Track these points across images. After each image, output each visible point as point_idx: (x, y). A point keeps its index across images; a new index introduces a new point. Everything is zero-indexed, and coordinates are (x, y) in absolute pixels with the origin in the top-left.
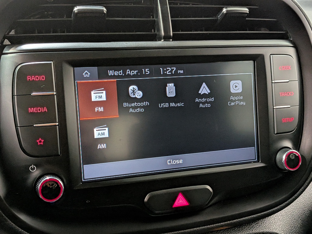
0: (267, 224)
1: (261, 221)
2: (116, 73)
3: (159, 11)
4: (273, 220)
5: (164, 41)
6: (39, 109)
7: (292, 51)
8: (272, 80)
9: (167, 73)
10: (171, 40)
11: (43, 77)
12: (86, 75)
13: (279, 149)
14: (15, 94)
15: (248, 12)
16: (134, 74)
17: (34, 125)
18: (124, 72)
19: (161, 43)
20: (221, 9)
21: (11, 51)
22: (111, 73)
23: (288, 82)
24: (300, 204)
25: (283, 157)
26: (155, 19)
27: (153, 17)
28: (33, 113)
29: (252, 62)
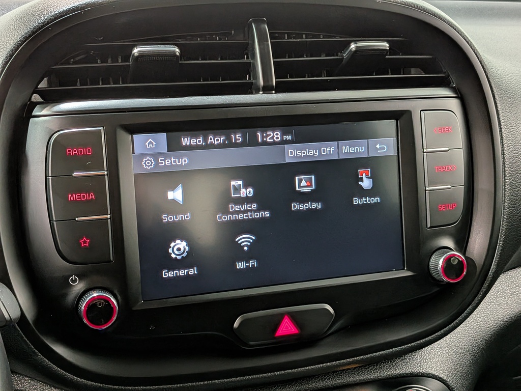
0: (418, 361)
1: (410, 357)
2: (194, 142)
3: (256, 50)
4: (427, 355)
5: (263, 93)
6: (84, 196)
7: (454, 105)
8: (423, 149)
9: (268, 140)
10: (274, 92)
11: (89, 150)
12: (150, 145)
13: (434, 250)
14: (50, 175)
15: (388, 49)
16: (219, 141)
17: (76, 219)
18: (205, 140)
19: (260, 97)
20: (348, 44)
21: (44, 112)
22: (185, 141)
23: (448, 150)
24: (470, 330)
25: (438, 262)
26: (250, 60)
27: (248, 58)
28: (75, 201)
29: (394, 121)
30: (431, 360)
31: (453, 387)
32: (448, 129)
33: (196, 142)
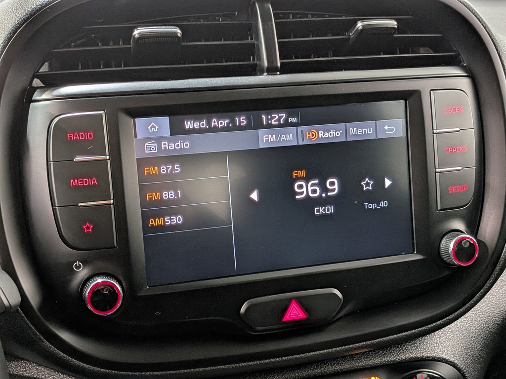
0: (429, 345)
1: (420, 341)
2: (197, 125)
3: (259, 30)
4: (438, 339)
5: (267, 75)
6: (86, 181)
7: (465, 84)
8: (433, 130)
9: (273, 123)
10: (278, 73)
11: (90, 135)
12: (152, 129)
13: (445, 232)
14: (51, 160)
15: (396, 27)
16: (223, 125)
17: (79, 205)
18: (209, 123)
19: (264, 78)
20: (355, 22)
21: (44, 96)
22: (189, 125)
23: (459, 131)
24: (481, 314)
25: (449, 245)
26: (254, 41)
27: (252, 39)
28: (77, 187)
29: (402, 102)
30: (442, 345)
31: (465, 371)
32: (459, 108)
33: (200, 126)
